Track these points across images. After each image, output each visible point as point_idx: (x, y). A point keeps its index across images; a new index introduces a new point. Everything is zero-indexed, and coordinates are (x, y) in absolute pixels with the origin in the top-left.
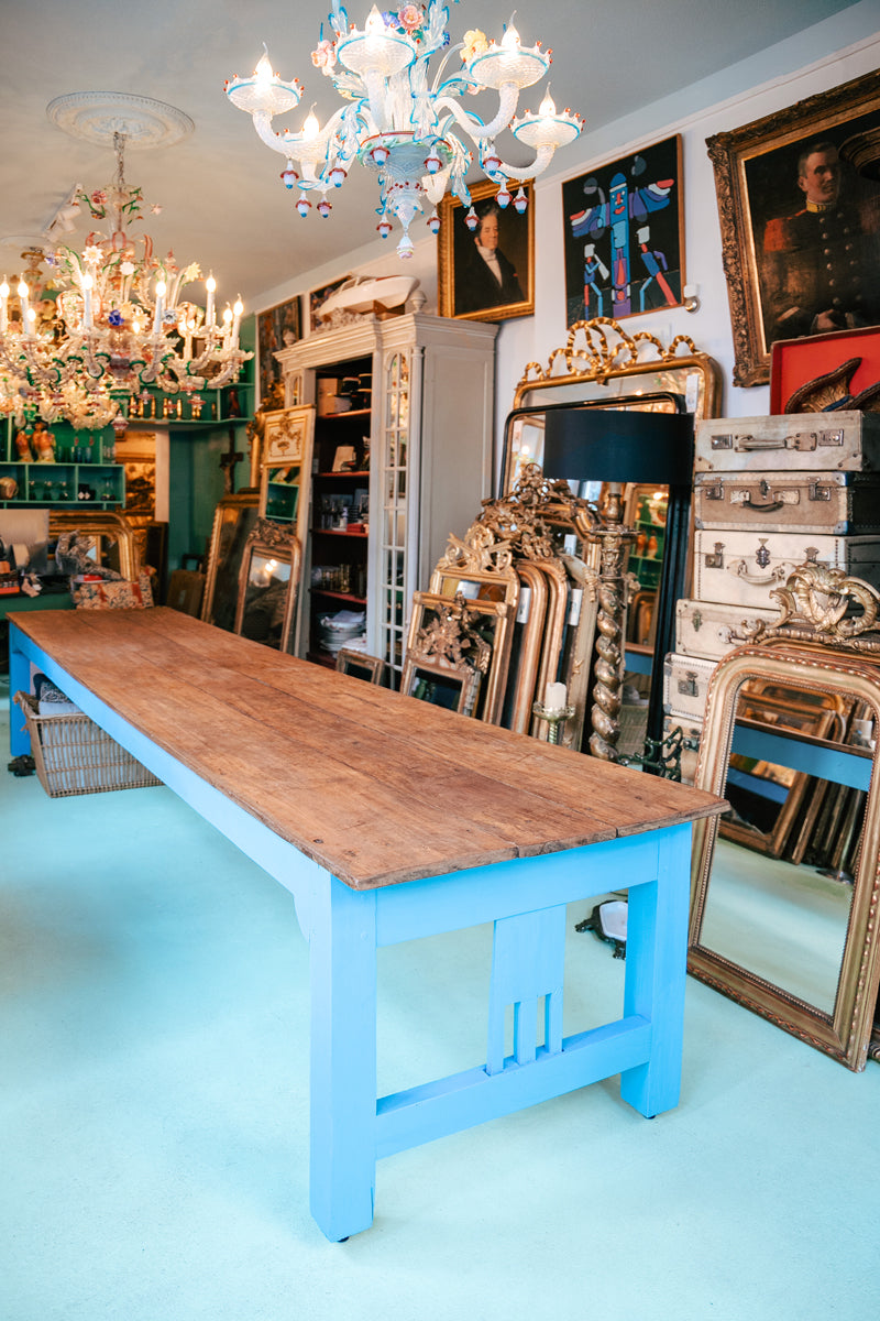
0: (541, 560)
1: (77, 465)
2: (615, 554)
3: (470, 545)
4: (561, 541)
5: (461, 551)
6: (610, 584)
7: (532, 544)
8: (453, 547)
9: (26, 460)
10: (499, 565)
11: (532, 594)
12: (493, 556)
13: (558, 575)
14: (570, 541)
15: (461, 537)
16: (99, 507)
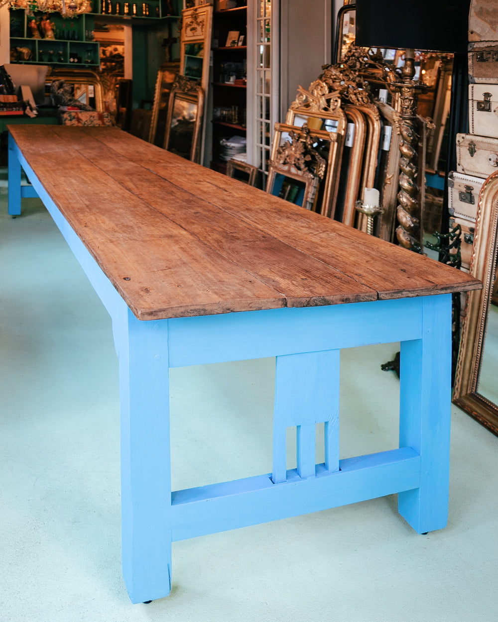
0: (362, 105)
1: (69, 41)
2: (411, 100)
3: (312, 93)
4: (377, 94)
5: (307, 97)
6: (407, 121)
7: (355, 94)
8: (301, 95)
9: (37, 38)
10: (332, 107)
11: (355, 127)
12: (328, 101)
13: (374, 116)
14: (383, 94)
15: (306, 88)
16: (83, 67)
